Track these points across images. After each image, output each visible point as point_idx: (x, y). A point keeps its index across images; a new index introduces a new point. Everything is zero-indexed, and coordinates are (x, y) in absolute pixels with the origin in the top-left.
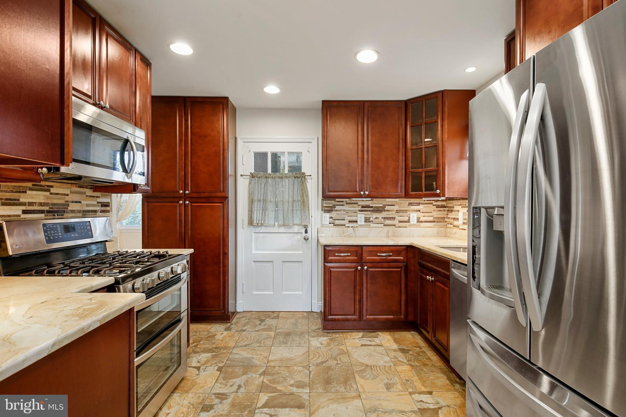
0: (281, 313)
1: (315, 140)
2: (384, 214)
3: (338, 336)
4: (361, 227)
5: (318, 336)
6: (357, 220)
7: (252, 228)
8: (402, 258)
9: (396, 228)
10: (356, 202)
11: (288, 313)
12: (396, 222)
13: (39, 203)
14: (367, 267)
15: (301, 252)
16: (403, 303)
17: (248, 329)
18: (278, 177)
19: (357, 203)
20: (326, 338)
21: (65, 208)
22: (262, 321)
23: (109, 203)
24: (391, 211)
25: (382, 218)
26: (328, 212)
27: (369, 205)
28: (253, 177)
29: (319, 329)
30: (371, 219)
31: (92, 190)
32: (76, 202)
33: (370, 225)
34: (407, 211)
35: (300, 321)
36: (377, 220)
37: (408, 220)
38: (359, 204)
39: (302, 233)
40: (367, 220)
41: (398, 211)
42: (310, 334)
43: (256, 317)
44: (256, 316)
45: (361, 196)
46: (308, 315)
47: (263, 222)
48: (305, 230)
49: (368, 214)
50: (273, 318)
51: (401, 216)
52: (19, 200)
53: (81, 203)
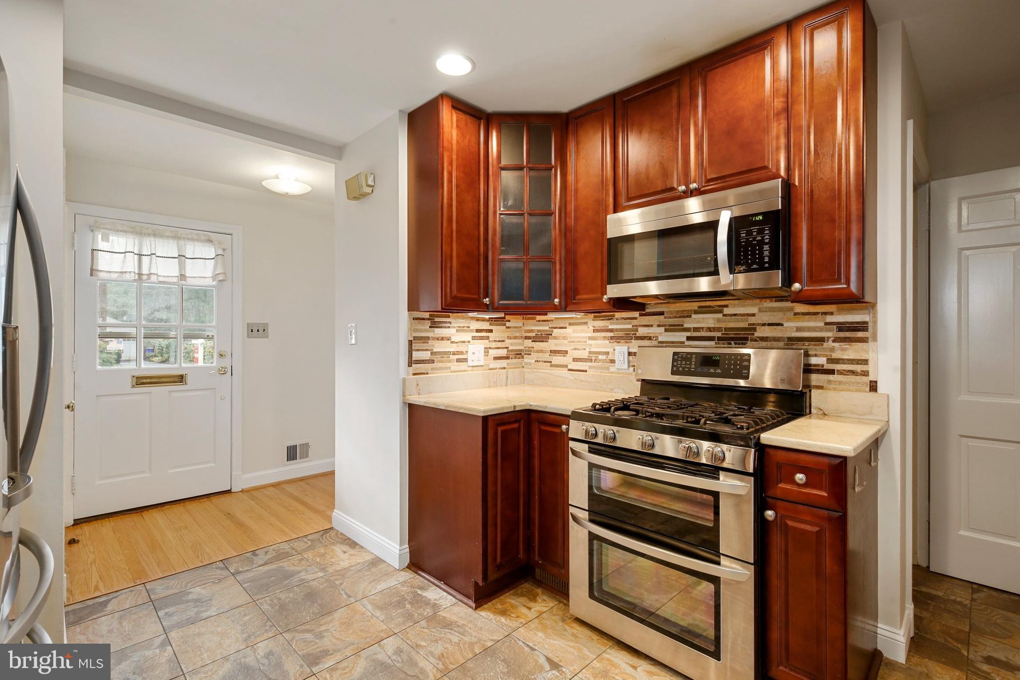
13: (707, 328)
21: (748, 334)
32: (770, 325)
52: (682, 325)
53: (782, 325)
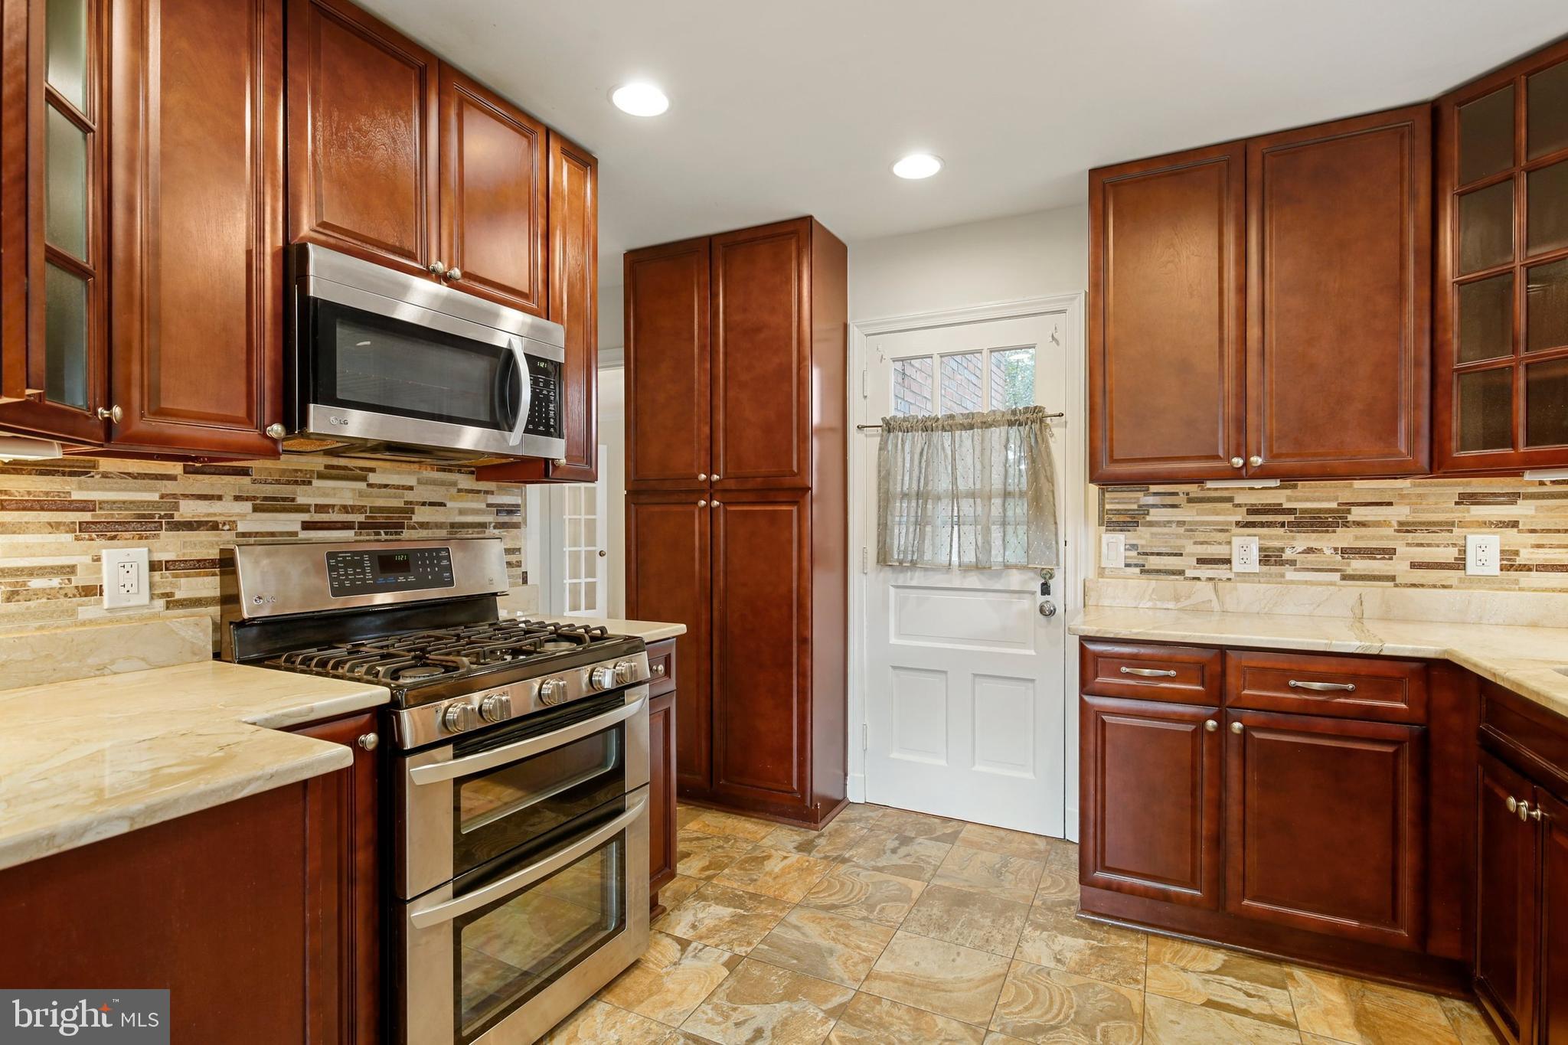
0: (968, 825)
1: (1076, 302)
2: (1344, 537)
3: (1129, 945)
4: (1245, 582)
5: (1055, 928)
6: (1231, 555)
7: (887, 573)
8: (1403, 706)
9: (1396, 589)
10: (1226, 494)
11: (989, 831)
12: (1398, 566)
13: (341, 506)
14: (1244, 726)
15: (1032, 652)
16: (1407, 880)
17: (855, 859)
18: (961, 424)
19: (1230, 500)
20: (1081, 941)
21: (404, 518)
22: (905, 841)
23: (518, 506)
24: (1377, 524)
25: (1336, 549)
26: (1121, 531)
27: (1281, 504)
28: (889, 432)
29: (1069, 903)
30: (1288, 554)
31: (475, 476)
32: (432, 504)
33: (1283, 576)
34: (1453, 524)
35: (1016, 862)
36: (1311, 557)
37: (1456, 559)
38: (1236, 502)
39: (1033, 593)
40: (1269, 557)
41: (1405, 527)
42: (1031, 917)
43: (895, 825)
44: (896, 822)
45: (1236, 474)
46: (1049, 847)
47: (915, 557)
48: (1043, 584)
49: (1276, 538)
50: (937, 839)
51: (1421, 545)
52: (293, 500)
53: (444, 505)
